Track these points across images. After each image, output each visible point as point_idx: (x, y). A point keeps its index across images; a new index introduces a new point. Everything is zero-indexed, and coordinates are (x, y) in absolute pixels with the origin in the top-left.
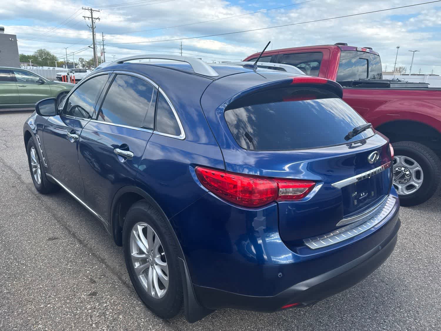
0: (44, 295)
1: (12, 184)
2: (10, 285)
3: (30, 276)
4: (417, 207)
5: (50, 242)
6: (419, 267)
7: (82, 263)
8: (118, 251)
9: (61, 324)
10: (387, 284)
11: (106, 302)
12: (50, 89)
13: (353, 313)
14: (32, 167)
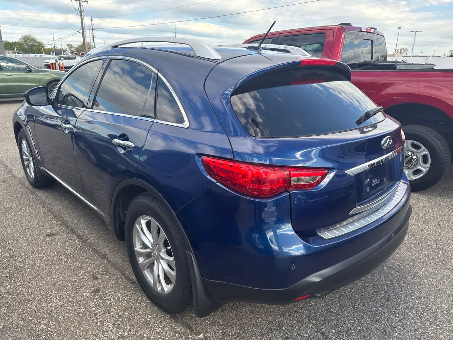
0: (44, 294)
1: (3, 178)
2: (7, 284)
3: (28, 274)
4: (424, 192)
5: (48, 239)
6: (428, 253)
7: (82, 259)
8: (119, 246)
9: (64, 323)
10: (397, 272)
11: (110, 299)
12: (38, 77)
13: (364, 302)
14: (24, 160)
